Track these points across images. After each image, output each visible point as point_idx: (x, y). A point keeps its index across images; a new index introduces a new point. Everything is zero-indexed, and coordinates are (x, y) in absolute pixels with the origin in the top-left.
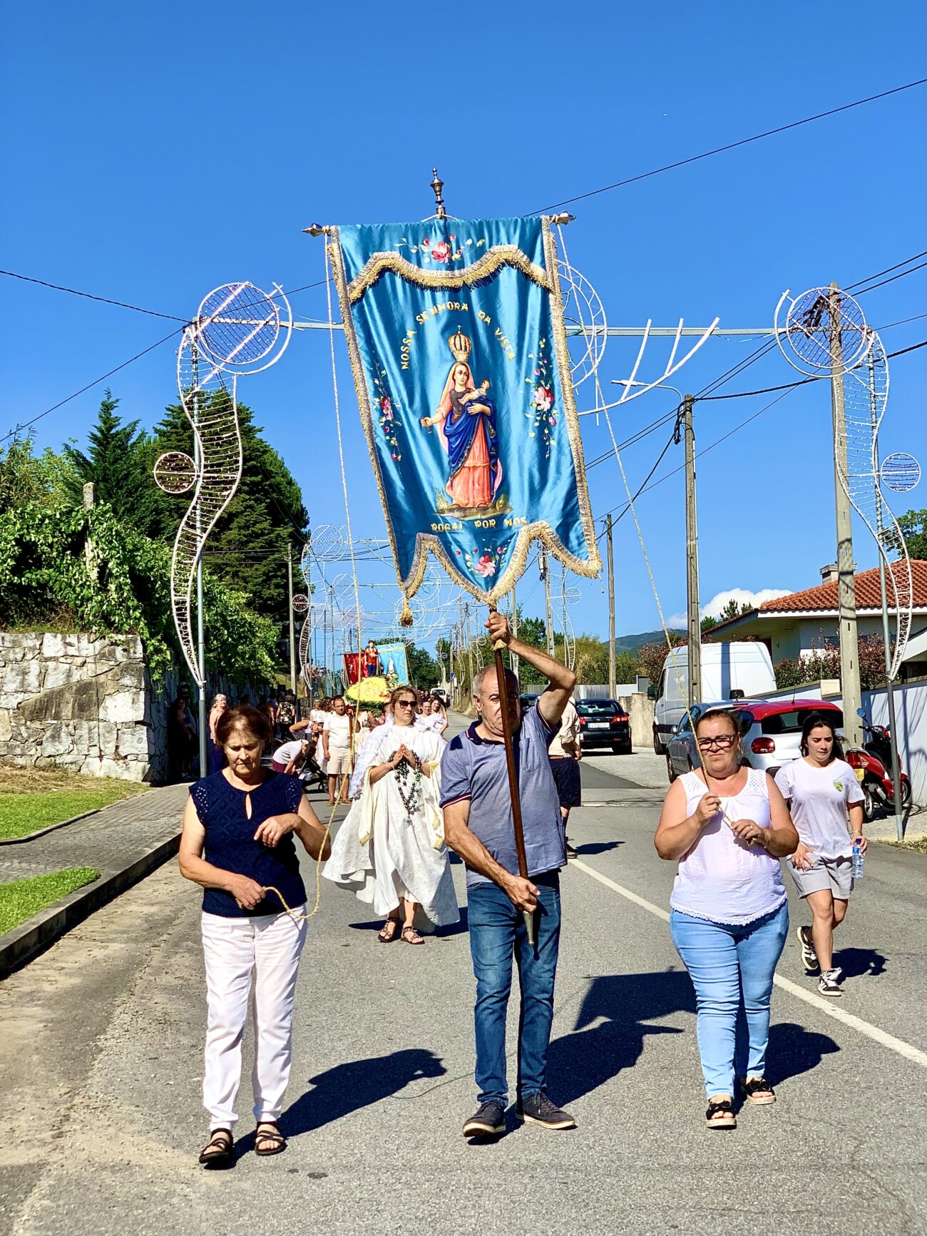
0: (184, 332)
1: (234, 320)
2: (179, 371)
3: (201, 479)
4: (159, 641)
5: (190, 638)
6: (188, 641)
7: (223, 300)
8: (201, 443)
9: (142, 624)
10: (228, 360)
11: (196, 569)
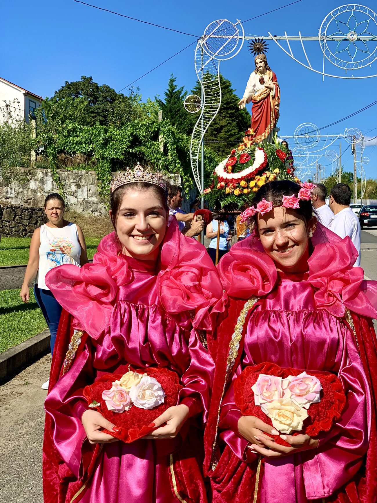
0: (198, 42)
1: (219, 36)
2: (195, 59)
3: (204, 106)
4: (188, 177)
5: (198, 174)
6: (197, 176)
7: (215, 27)
8: (204, 91)
9: (181, 170)
10: (216, 54)
11: (201, 145)
